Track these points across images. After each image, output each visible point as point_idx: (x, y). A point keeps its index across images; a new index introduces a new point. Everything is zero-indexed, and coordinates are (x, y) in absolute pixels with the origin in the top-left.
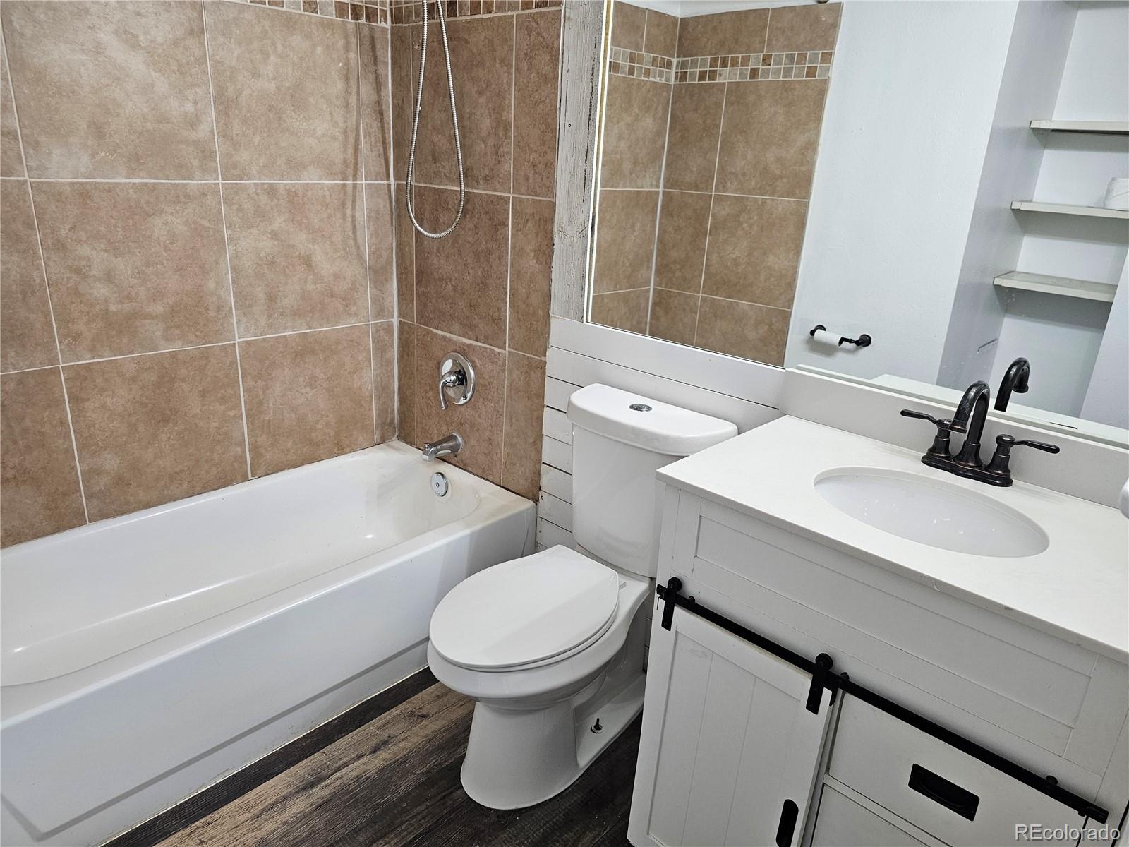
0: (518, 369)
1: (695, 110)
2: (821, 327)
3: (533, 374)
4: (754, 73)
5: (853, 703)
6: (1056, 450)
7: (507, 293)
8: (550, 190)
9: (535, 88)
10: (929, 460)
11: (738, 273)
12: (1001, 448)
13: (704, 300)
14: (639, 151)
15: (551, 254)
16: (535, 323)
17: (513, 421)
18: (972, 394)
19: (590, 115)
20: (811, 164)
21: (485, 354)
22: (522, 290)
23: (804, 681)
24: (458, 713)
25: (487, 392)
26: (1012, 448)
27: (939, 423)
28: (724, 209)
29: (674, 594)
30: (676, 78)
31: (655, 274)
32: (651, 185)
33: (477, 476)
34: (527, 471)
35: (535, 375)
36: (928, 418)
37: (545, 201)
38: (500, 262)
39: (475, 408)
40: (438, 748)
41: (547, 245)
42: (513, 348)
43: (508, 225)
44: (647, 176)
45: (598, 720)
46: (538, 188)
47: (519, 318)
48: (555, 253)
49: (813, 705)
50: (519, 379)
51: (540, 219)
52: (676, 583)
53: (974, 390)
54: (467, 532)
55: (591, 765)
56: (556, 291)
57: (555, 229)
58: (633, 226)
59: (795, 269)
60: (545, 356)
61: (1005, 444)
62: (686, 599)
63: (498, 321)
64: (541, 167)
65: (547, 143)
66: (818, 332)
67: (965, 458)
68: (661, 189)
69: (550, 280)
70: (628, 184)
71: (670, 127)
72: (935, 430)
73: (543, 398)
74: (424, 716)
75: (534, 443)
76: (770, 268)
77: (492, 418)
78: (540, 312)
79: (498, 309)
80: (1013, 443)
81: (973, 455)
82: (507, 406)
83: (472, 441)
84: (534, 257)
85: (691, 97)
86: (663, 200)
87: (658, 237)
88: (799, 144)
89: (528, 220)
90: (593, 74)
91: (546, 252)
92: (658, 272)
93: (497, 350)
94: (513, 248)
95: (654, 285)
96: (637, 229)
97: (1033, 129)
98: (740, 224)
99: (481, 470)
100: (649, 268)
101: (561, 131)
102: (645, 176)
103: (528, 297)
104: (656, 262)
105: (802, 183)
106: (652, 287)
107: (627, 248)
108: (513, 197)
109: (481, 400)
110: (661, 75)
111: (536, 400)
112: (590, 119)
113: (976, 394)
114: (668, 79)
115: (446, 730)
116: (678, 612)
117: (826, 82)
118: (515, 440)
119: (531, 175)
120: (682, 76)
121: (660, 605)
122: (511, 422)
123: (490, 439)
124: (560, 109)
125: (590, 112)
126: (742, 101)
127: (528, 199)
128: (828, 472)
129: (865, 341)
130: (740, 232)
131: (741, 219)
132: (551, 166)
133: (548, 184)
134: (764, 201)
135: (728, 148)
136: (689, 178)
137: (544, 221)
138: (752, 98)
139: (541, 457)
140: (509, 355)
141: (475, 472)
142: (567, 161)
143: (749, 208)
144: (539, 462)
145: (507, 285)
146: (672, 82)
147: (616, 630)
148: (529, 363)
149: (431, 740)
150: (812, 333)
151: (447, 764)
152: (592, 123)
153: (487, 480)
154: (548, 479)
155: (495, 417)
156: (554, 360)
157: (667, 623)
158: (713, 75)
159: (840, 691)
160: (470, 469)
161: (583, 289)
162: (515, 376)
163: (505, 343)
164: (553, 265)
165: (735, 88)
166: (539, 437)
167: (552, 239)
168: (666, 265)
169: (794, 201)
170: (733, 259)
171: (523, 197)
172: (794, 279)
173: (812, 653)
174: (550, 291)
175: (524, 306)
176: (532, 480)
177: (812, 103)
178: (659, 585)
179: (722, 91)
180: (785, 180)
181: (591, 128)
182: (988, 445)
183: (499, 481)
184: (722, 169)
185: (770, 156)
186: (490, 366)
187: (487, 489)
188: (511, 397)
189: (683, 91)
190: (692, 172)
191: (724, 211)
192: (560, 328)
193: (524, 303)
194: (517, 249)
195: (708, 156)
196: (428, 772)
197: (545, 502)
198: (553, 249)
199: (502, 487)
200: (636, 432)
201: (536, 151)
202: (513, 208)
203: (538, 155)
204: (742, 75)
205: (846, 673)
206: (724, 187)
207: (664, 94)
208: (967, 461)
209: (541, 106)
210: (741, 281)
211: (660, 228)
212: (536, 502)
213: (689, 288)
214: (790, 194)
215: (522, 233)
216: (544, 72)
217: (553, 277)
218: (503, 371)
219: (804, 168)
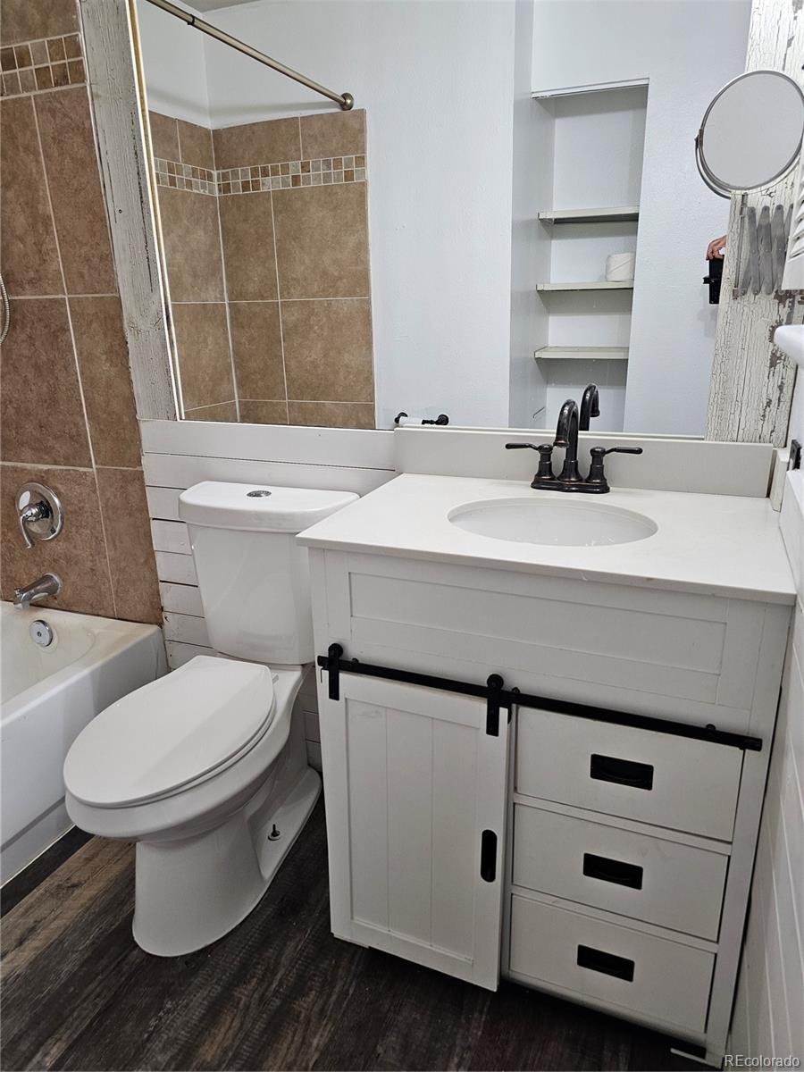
0: (111, 486)
1: (246, 220)
2: (403, 414)
3: (130, 488)
4: (296, 180)
5: (528, 715)
6: (640, 451)
7: (81, 404)
8: (111, 284)
9: (72, 175)
10: (537, 484)
11: (318, 375)
12: (595, 459)
13: (291, 405)
14: (196, 263)
15: (126, 353)
16: (122, 431)
17: (117, 542)
18: (566, 411)
19: (141, 197)
20: (366, 263)
21: (69, 477)
22: (99, 399)
23: (480, 707)
24: (115, 870)
25: (80, 518)
26: (604, 458)
27: (540, 448)
28: (293, 315)
29: (337, 661)
30: (220, 191)
31: (238, 387)
32: (216, 298)
33: (86, 614)
34: (144, 594)
35: (133, 489)
36: (530, 446)
37: (107, 297)
38: (68, 372)
39: (68, 539)
40: (99, 914)
41: (119, 345)
42: (102, 464)
43: (69, 330)
44: (210, 289)
45: (274, 826)
46: (96, 284)
47: (101, 430)
48: (130, 352)
49: (493, 729)
50: (115, 497)
51: (105, 317)
52: (336, 649)
53: (567, 408)
54: (86, 672)
55: (276, 875)
56: (140, 392)
57: (126, 326)
58: (205, 340)
59: (370, 363)
60: (141, 465)
61: (598, 455)
62: (351, 663)
63: (77, 438)
64: (96, 261)
65: (98, 234)
66: (402, 418)
67: (568, 474)
68: (226, 302)
69: (130, 382)
70: (191, 297)
71: (223, 239)
72: (537, 455)
73: (147, 511)
74: (75, 886)
75: (146, 561)
76: (347, 366)
77: (91, 546)
78: (126, 419)
79: (75, 424)
80: (604, 452)
81: (573, 471)
82: (106, 530)
83: (72, 577)
84: (106, 361)
85: (239, 208)
86: (230, 313)
87: (233, 350)
88: (351, 245)
89: (91, 321)
90: (136, 153)
91: (119, 352)
92: (241, 385)
93: (82, 469)
94: (80, 354)
95: (239, 397)
96: (209, 343)
97: (541, 220)
98: (311, 327)
99: (89, 607)
100: (230, 381)
101: (112, 218)
102: (207, 289)
103: (108, 406)
104: (236, 376)
105: (360, 283)
106: (237, 400)
107: (204, 362)
108: (69, 298)
109: (74, 529)
110: (204, 187)
111: (138, 515)
112: (142, 202)
113: (569, 411)
114: (211, 191)
115: (105, 892)
116: (344, 678)
117: (364, 184)
118: (123, 564)
119: (86, 272)
120: (225, 188)
121: (323, 676)
122: (115, 545)
123: (92, 570)
124: (105, 194)
125: (141, 194)
126: (289, 209)
127: (87, 298)
128: (458, 509)
129: (443, 420)
130: (312, 335)
131: (312, 323)
132: (108, 258)
133: (108, 279)
134: (330, 303)
135: (284, 255)
136: (252, 288)
137: (110, 320)
138: (298, 204)
139: (157, 575)
140: (98, 473)
141: (82, 610)
142: (124, 250)
143: (316, 310)
144: (156, 581)
145: (80, 396)
146: (217, 194)
147: (278, 724)
148: (124, 476)
149: (88, 908)
150: (397, 420)
151: (113, 927)
152: (145, 206)
153: (98, 615)
154: (169, 597)
155: (94, 543)
156: (151, 467)
157: (334, 693)
158: (256, 185)
159: (514, 706)
160: (76, 609)
161: (170, 385)
162: (108, 494)
163: (91, 460)
164: (131, 365)
165: (280, 196)
166: (151, 555)
167: (124, 337)
168: (247, 377)
169: (357, 300)
170: (311, 362)
171: (81, 296)
172: (371, 373)
173: (481, 677)
174: (132, 394)
175: (105, 416)
176: (151, 603)
177: (355, 206)
178: (319, 657)
179: (268, 200)
180: (345, 281)
181: (145, 211)
182: (585, 460)
183: (112, 613)
184: (283, 277)
185: (327, 259)
186: (77, 489)
187: (100, 624)
188: (109, 519)
189: (230, 202)
190: (254, 282)
191: (293, 316)
192: (151, 431)
193: (105, 413)
194: (85, 353)
195: (267, 265)
196: (93, 943)
197: (171, 623)
198: (127, 348)
199: (119, 619)
200: (259, 516)
201: (86, 244)
202: (71, 310)
203: (89, 248)
204: (285, 183)
205: (516, 688)
206: (289, 293)
207: (211, 206)
208: (570, 478)
209: (82, 193)
210: (323, 382)
211: (233, 340)
212: (161, 625)
213: (275, 395)
214: (352, 293)
215: (88, 337)
216: (79, 157)
217: (133, 378)
218: (94, 492)
219: (360, 268)
